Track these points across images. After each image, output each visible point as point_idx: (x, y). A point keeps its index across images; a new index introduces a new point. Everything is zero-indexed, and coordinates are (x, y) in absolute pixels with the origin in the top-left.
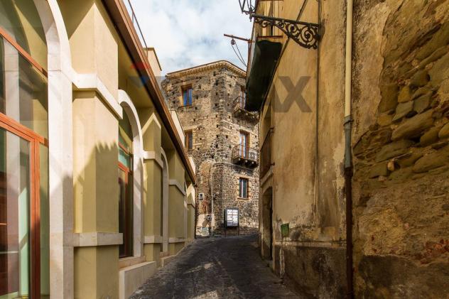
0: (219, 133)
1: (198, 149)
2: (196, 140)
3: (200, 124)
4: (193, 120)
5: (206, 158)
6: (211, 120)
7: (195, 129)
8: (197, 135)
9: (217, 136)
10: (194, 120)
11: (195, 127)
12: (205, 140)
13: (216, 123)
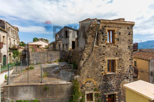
0: (131, 64)
1: (119, 72)
2: (118, 67)
3: (120, 57)
4: (115, 54)
5: (124, 79)
6: (126, 55)
7: (117, 60)
8: (118, 64)
9: (130, 66)
10: (117, 54)
11: (117, 58)
12: (123, 68)
13: (129, 58)
